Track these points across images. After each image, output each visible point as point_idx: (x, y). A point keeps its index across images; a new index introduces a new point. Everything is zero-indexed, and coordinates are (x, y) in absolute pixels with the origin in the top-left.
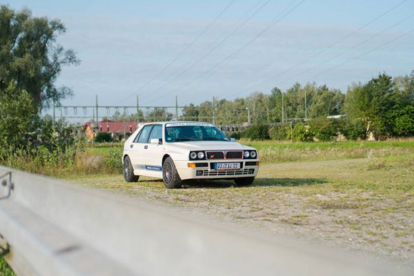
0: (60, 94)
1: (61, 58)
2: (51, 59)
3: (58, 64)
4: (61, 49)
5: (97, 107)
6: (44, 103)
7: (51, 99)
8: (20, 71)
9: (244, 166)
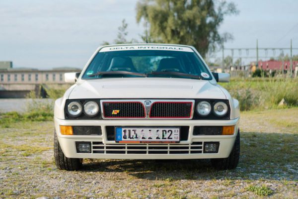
0: (223, 39)
1: (224, 10)
2: (216, 11)
3: (222, 15)
4: (225, 3)
5: (257, 49)
6: (210, 45)
7: (216, 42)
8: (189, 21)
9: (190, 136)
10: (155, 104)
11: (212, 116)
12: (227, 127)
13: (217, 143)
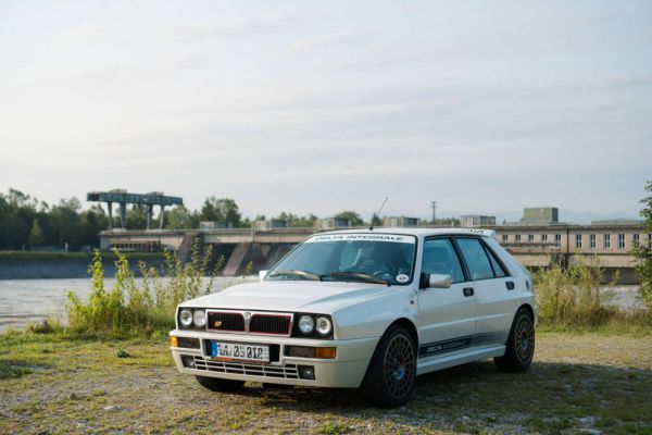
9: (282, 357)
10: (255, 317)
11: (314, 334)
12: (321, 349)
13: (312, 368)
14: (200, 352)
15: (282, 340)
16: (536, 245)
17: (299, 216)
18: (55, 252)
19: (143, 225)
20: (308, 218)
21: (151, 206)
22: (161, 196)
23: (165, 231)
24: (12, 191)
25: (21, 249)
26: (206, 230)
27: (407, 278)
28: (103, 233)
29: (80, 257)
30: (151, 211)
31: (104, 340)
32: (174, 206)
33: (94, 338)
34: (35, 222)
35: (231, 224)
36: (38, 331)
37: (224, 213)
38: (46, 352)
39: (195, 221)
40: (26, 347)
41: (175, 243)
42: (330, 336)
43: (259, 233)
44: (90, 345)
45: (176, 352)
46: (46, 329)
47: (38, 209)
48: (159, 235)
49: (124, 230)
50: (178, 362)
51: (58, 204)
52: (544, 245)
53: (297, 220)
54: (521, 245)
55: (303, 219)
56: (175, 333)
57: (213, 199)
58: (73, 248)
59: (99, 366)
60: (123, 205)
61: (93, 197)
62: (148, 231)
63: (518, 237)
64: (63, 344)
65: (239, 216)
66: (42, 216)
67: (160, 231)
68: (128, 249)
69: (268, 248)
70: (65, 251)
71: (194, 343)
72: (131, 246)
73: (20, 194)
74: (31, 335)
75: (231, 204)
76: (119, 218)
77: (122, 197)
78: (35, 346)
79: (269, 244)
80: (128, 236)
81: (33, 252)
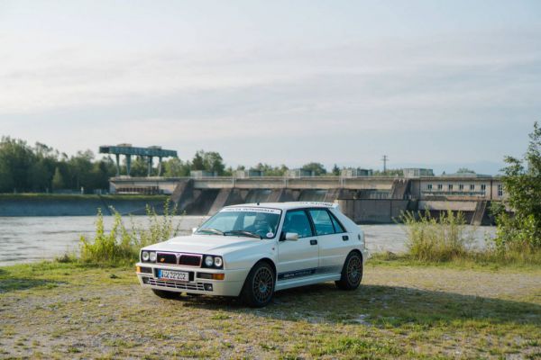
9: (195, 278)
10: (182, 256)
11: (213, 267)
12: (217, 274)
13: (211, 285)
14: (152, 275)
15: (196, 269)
16: (465, 193)
17: (273, 167)
18: (73, 195)
19: (145, 174)
20: (280, 168)
21: (151, 157)
22: (160, 150)
23: (162, 178)
24: (38, 144)
25: (45, 191)
26: (196, 178)
27: (273, 235)
28: (112, 179)
29: (93, 198)
30: (151, 162)
31: (103, 267)
32: (170, 158)
33: (97, 266)
34: (57, 170)
35: (216, 173)
36: (62, 261)
37: (211, 162)
38: (66, 274)
39: (187, 170)
40: (54, 271)
41: (170, 188)
42: (221, 267)
43: (239, 181)
44: (94, 270)
45: (139, 275)
46: (66, 260)
47: (60, 158)
48: (158, 181)
49: (129, 177)
50: (141, 281)
51: (75, 155)
52: (471, 194)
53: (271, 170)
54: (453, 193)
55: (276, 169)
56: (139, 264)
57: (202, 152)
58: (88, 191)
59: (98, 283)
60: (128, 156)
61: (104, 150)
62: (149, 178)
63: (451, 187)
64: (77, 269)
65: (223, 167)
66: (62, 166)
67: (158, 178)
68: (133, 193)
69: (247, 192)
70: (81, 194)
71: (148, 270)
72: (135, 190)
73: (45, 147)
74: (57, 264)
75: (216, 157)
76: (125, 167)
77: (127, 150)
78: (60, 271)
79: (247, 189)
80: (133, 182)
81: (55, 195)
